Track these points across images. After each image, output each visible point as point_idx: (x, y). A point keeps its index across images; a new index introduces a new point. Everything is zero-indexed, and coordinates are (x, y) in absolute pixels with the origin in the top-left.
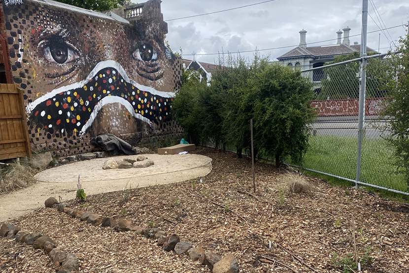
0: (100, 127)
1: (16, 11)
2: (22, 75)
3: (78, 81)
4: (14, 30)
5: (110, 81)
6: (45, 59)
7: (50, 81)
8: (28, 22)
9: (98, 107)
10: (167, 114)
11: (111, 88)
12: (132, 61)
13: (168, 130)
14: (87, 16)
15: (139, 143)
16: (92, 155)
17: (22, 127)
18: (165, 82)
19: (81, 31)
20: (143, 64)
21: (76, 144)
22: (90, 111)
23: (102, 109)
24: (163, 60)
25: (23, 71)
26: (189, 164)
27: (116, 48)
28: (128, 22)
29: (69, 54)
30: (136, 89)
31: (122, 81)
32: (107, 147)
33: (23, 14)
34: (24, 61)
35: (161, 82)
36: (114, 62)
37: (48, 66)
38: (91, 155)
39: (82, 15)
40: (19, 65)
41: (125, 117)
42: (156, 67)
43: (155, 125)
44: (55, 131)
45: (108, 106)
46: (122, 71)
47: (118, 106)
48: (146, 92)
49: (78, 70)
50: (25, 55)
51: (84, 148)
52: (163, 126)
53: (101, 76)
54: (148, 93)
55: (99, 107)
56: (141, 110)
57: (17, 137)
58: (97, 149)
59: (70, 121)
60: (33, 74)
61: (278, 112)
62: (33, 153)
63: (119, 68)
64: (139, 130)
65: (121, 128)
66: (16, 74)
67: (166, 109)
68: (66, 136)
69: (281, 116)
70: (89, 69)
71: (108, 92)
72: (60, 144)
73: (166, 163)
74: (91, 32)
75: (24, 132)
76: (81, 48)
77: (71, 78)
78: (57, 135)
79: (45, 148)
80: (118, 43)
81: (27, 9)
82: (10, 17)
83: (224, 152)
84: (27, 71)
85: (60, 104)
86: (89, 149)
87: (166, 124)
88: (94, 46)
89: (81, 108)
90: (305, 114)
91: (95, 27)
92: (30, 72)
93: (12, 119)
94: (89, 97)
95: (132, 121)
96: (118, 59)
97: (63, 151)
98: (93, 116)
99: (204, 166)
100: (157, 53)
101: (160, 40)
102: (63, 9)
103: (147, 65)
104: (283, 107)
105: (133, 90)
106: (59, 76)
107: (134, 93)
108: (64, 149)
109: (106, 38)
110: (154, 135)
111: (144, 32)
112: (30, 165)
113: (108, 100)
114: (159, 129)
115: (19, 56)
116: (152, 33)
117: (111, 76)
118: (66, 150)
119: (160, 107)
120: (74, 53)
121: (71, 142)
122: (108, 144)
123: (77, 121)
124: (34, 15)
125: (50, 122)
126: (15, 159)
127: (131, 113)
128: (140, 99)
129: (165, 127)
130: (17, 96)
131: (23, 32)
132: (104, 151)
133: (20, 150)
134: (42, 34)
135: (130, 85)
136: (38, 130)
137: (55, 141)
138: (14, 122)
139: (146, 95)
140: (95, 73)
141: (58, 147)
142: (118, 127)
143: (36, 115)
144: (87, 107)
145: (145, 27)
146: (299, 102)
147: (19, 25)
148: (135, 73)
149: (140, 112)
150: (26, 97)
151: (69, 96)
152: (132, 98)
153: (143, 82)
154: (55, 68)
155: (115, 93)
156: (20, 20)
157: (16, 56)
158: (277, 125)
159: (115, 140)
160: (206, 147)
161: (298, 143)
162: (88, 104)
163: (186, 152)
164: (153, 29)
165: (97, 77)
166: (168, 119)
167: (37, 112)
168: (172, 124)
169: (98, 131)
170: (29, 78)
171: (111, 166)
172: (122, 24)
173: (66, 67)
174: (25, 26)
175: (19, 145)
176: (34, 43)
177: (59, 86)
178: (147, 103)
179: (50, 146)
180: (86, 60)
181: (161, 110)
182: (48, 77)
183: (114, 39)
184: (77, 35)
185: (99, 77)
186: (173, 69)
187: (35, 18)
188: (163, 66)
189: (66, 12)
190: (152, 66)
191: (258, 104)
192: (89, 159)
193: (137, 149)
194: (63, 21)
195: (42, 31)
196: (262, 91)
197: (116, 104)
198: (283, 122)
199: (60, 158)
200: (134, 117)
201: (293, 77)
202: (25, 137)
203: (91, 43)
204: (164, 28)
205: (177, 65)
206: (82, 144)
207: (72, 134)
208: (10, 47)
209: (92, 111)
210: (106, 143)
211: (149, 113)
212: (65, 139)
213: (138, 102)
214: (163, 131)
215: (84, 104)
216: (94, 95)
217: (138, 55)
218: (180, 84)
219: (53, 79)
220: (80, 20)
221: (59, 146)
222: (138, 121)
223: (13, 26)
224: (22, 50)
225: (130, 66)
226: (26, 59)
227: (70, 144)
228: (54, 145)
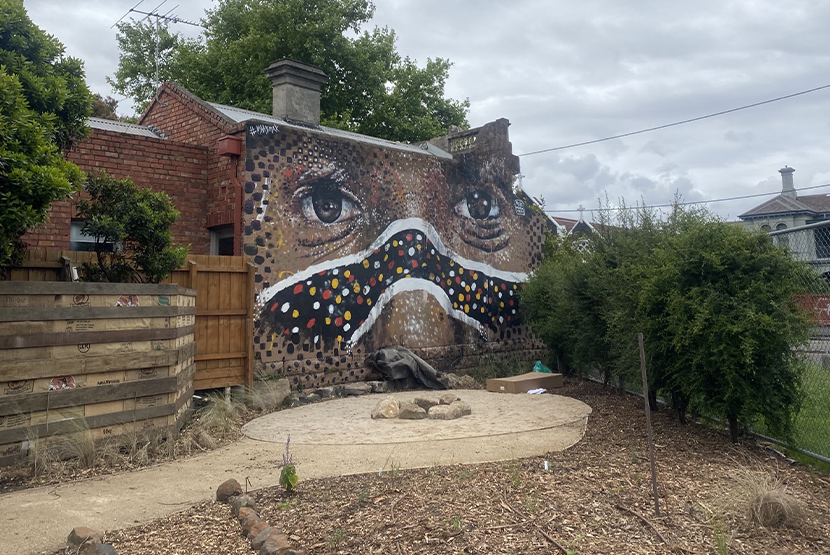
0: (385, 331)
1: (266, 143)
2: (260, 242)
3: (354, 251)
4: (259, 171)
5: (412, 252)
6: (303, 217)
7: (306, 252)
8: (283, 160)
9: (385, 297)
10: (514, 312)
11: (411, 264)
12: (452, 220)
13: (515, 343)
14: (381, 148)
15: (458, 367)
16: (364, 386)
17: (244, 330)
18: (512, 255)
19: (368, 172)
20: (472, 224)
21: (337, 364)
22: (369, 304)
23: (392, 301)
24: (509, 217)
25: (262, 234)
26: (540, 419)
27: (425, 198)
28: (450, 157)
29: (344, 207)
30: (457, 267)
31: (433, 252)
32: (393, 372)
33: (276, 148)
34: (267, 219)
35: (504, 255)
36: (420, 220)
37: (306, 227)
38: (362, 387)
39: (372, 147)
40: (257, 225)
41: (434, 316)
42: (496, 230)
43: (489, 333)
44: (302, 338)
45: (404, 295)
46: (434, 236)
47: (422, 297)
48: (475, 272)
49: (356, 234)
50: (269, 209)
51: (352, 373)
52: (505, 335)
53: (395, 244)
54: (480, 274)
55: (387, 297)
56: (463, 303)
57: (232, 349)
58: (375, 375)
59: (332, 321)
60: (277, 239)
61: (723, 318)
62: (256, 379)
63: (429, 232)
64: (458, 340)
65: (425, 337)
66: (249, 240)
67: (512, 303)
68: (321, 350)
69: (730, 327)
70: (377, 231)
71: (406, 271)
72: (308, 363)
73: (495, 413)
74: (386, 173)
75: (245, 339)
76: (366, 197)
77: (342, 246)
78: (306, 348)
79: (279, 371)
80: (431, 191)
81: (284, 139)
82: (255, 152)
83: (621, 395)
84: (268, 235)
85: (317, 290)
86: (360, 375)
87: (511, 330)
88: (387, 195)
89: (355, 298)
90: (785, 326)
91: (392, 164)
92: (273, 237)
93: (229, 316)
94: (371, 280)
95: (446, 323)
96: (428, 216)
97: (312, 377)
98: (375, 313)
99: (571, 425)
100: (499, 206)
101: (505, 184)
102: (342, 139)
103: (480, 226)
104: (731, 307)
105: (452, 269)
106: (323, 244)
107: (452, 274)
108: (314, 373)
109: (410, 182)
110: (487, 352)
111: (477, 172)
112: (247, 402)
113: (406, 284)
114: (498, 341)
115: (260, 211)
116: (491, 173)
117: (414, 243)
118: (318, 375)
119: (501, 300)
120: (353, 206)
121: (329, 361)
122: (396, 367)
123: (345, 322)
124: (294, 149)
125: (296, 322)
126: (222, 389)
127: (446, 309)
128: (463, 284)
129: (509, 336)
130: (244, 276)
131: (272, 174)
132: (387, 379)
133: (236, 372)
134: (302, 178)
135: (446, 260)
136: (273, 338)
137: (300, 357)
138: (233, 321)
139: (475, 277)
140: (386, 239)
141: (303, 369)
142: (418, 335)
143: (272, 310)
144: (365, 298)
145: (480, 164)
146: (769, 299)
147: (267, 164)
148: (457, 239)
149: (461, 307)
150: (259, 278)
151: (336, 276)
152: (449, 282)
153: (471, 254)
154: (317, 230)
155: (417, 273)
156: (271, 157)
157: (255, 212)
158: (721, 348)
159: (409, 359)
160: (588, 380)
161: (778, 387)
162: (368, 291)
163: (542, 390)
164: (493, 167)
165: (388, 245)
166: (515, 322)
167: (276, 305)
168: (524, 332)
169: (382, 341)
170: (271, 246)
171: (387, 412)
172: (440, 160)
173: (337, 228)
174: (277, 165)
175: (233, 363)
176: (287, 190)
177: (320, 260)
178: (476, 292)
179: (289, 367)
180: (371, 218)
181: (502, 305)
182: (304, 245)
183: (423, 183)
184: (360, 177)
185: (391, 245)
186: (528, 233)
187: (294, 153)
188: (509, 227)
189: (347, 143)
190: (489, 227)
191: (675, 298)
192: (356, 395)
193: (451, 377)
194: (340, 157)
195: (303, 172)
196: (684, 273)
197: (418, 293)
198: (735, 340)
199: (306, 390)
200: (450, 317)
201: (750, 246)
202: (246, 350)
203: (384, 190)
204: (513, 165)
205: (535, 224)
206: (349, 365)
207: (333, 344)
208: (248, 197)
209: (373, 304)
210: (391, 365)
211: (478, 309)
212: (319, 355)
213: (459, 290)
214: (506, 344)
215: (361, 293)
216: (381, 277)
217: (464, 209)
218: (539, 258)
219: (310, 248)
220: (368, 154)
221: (307, 367)
222: (458, 325)
223: (257, 165)
224: (265, 203)
225: (448, 227)
226: (270, 215)
227: (327, 365)
228: (297, 365)
